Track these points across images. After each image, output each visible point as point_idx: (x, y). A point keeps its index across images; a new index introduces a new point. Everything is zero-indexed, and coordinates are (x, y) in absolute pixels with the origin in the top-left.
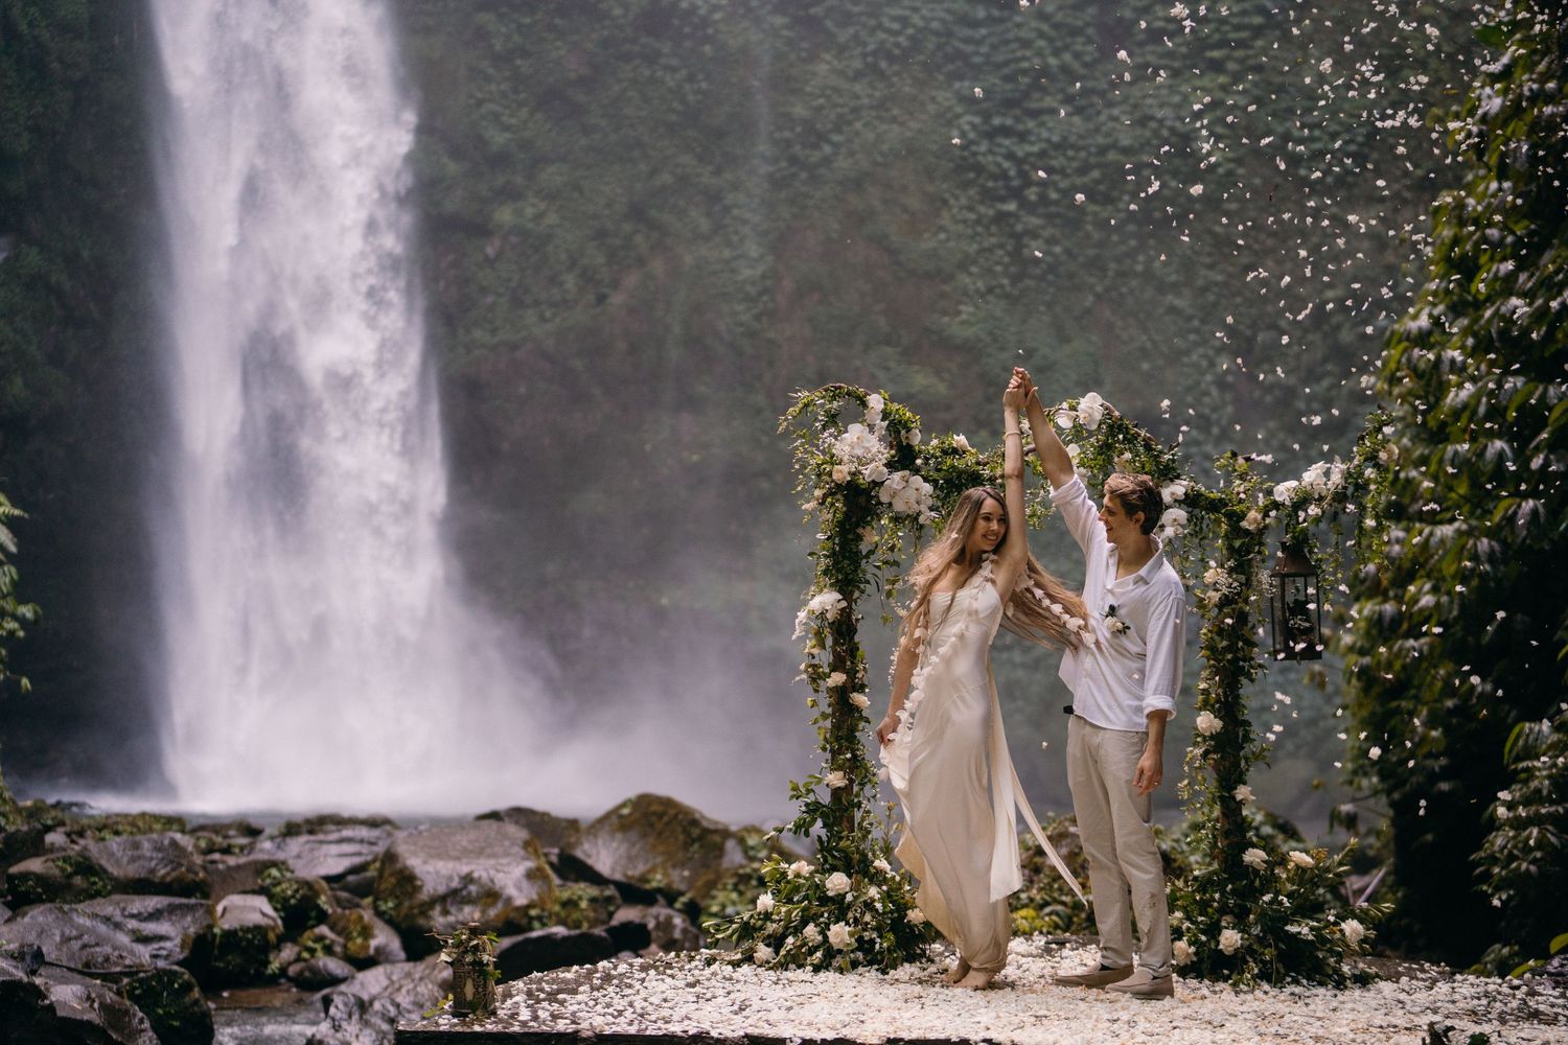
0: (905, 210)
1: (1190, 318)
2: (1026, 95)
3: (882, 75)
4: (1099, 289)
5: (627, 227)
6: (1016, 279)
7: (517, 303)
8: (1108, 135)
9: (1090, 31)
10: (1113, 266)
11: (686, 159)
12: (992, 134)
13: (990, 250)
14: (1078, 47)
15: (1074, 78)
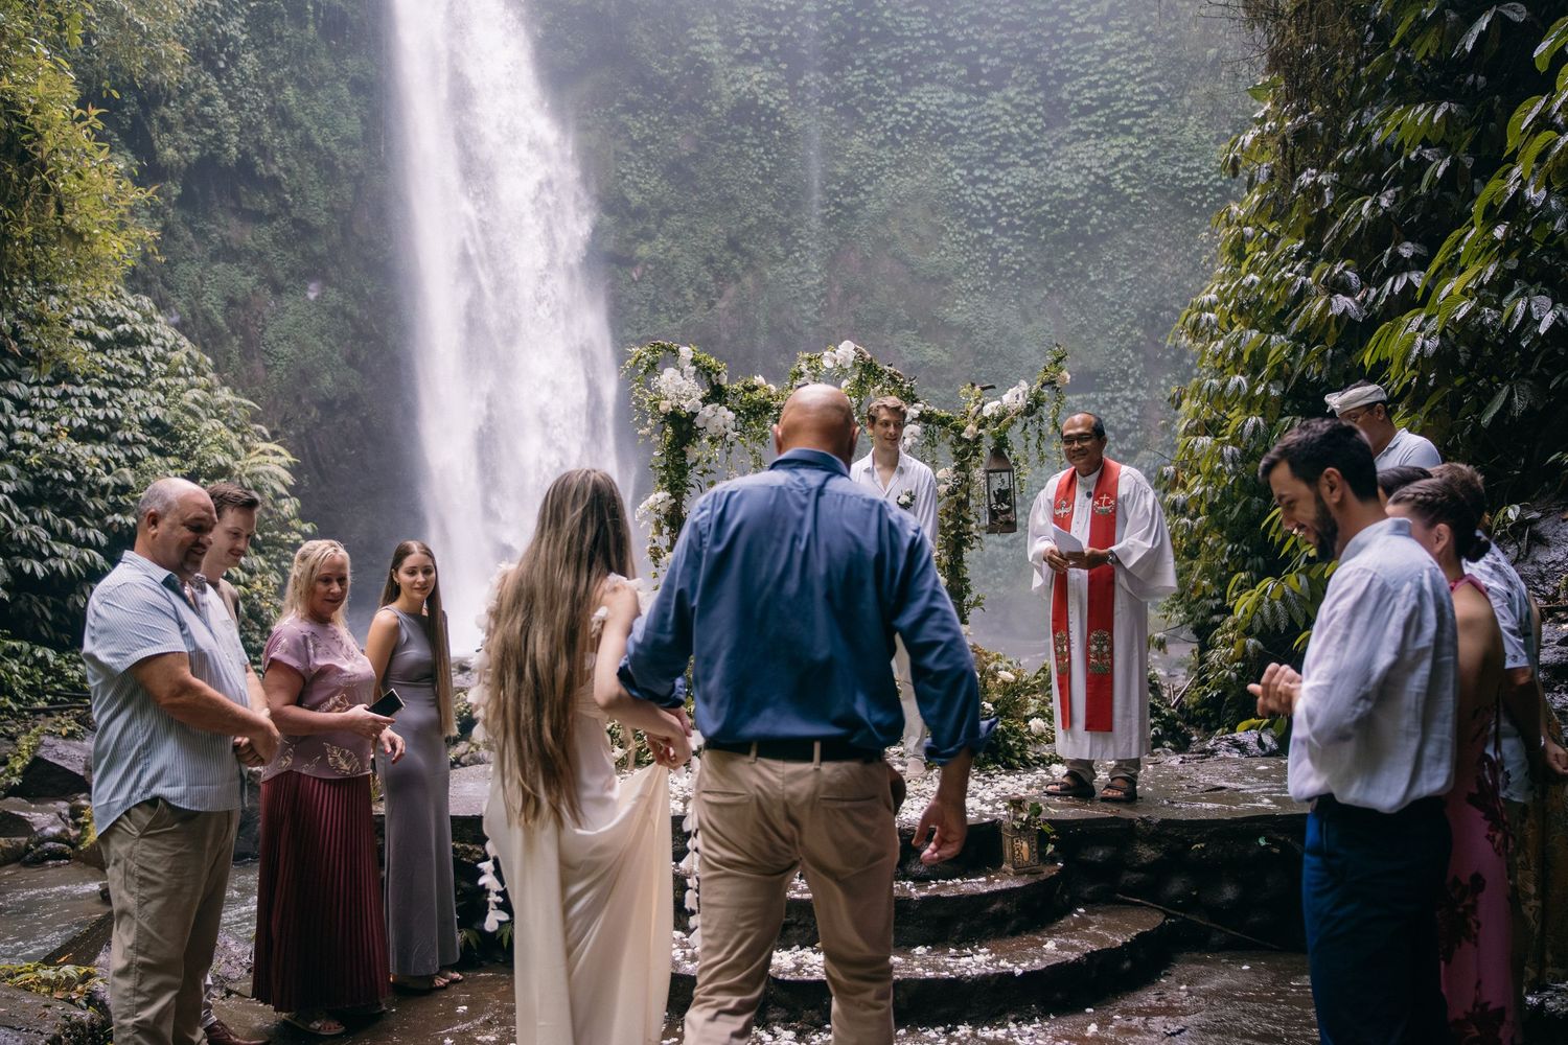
0: (917, 236)
1: (1113, 304)
2: (997, 154)
3: (897, 144)
4: (1051, 285)
5: (727, 255)
6: (994, 281)
7: (654, 310)
8: (1053, 180)
9: (1040, 109)
10: (1061, 269)
11: (766, 207)
12: (974, 182)
13: (976, 261)
14: (1034, 121)
15: (1030, 142)
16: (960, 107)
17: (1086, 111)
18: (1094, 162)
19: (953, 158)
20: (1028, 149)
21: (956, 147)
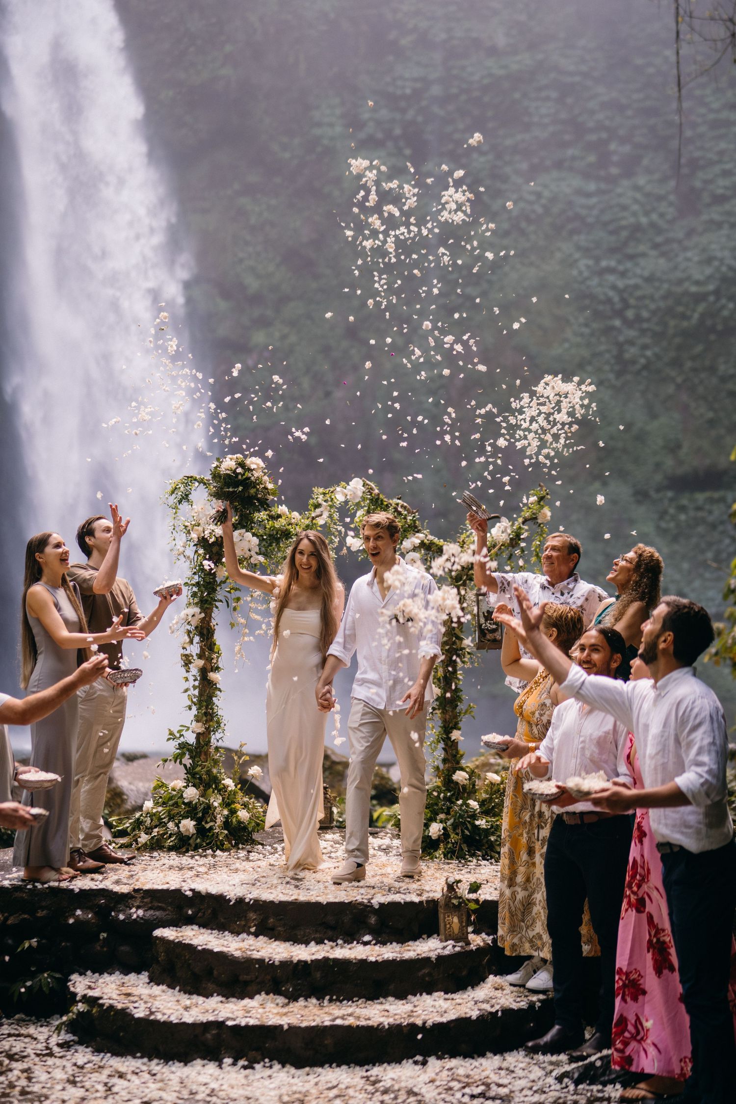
2: (626, 244)
4: (679, 380)
8: (683, 271)
10: (689, 363)
12: (601, 273)
13: (601, 354)
15: (659, 231)
16: (588, 195)
17: (720, 199)
18: (726, 253)
19: (578, 248)
20: (659, 239)
21: (583, 237)
